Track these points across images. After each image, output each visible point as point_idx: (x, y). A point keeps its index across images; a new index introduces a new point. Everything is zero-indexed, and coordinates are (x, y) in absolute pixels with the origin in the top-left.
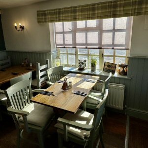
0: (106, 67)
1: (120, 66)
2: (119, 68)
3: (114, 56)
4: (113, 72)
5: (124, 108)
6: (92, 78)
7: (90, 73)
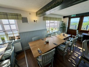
0: (11, 38)
1: (17, 36)
2: (17, 37)
3: (13, 34)
4: (14, 39)
5: (23, 49)
6: (4, 45)
7: (2, 43)
